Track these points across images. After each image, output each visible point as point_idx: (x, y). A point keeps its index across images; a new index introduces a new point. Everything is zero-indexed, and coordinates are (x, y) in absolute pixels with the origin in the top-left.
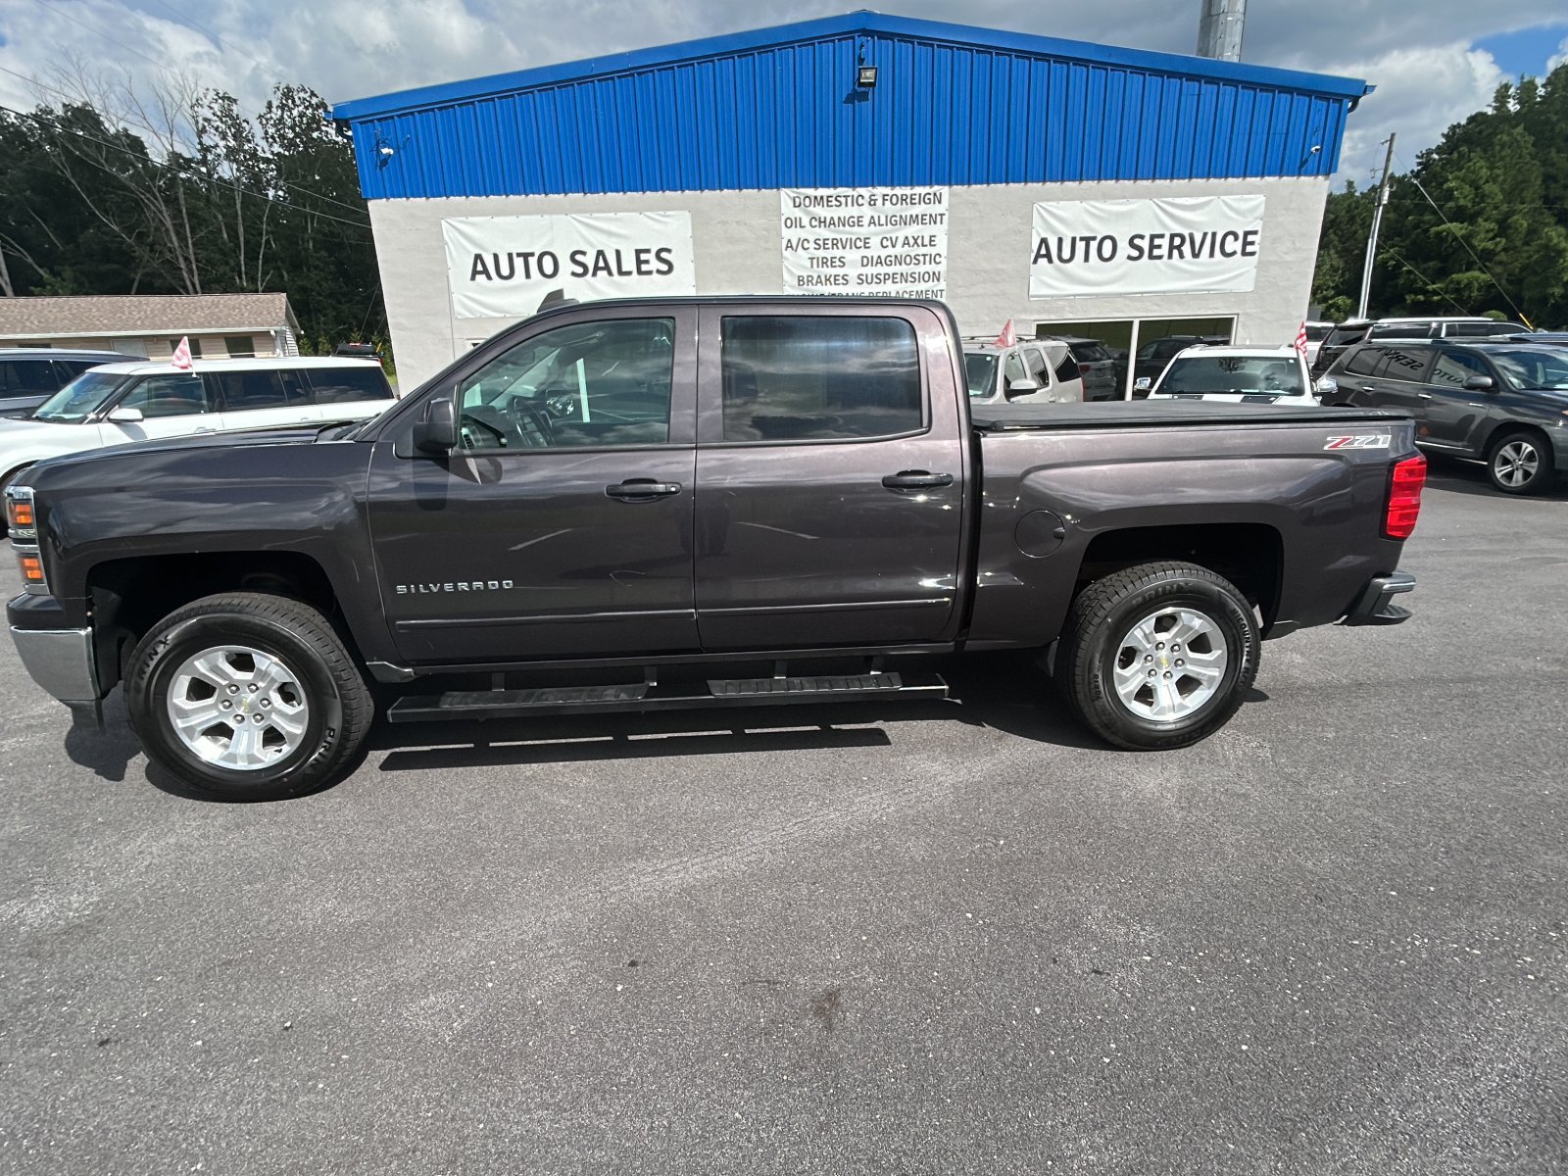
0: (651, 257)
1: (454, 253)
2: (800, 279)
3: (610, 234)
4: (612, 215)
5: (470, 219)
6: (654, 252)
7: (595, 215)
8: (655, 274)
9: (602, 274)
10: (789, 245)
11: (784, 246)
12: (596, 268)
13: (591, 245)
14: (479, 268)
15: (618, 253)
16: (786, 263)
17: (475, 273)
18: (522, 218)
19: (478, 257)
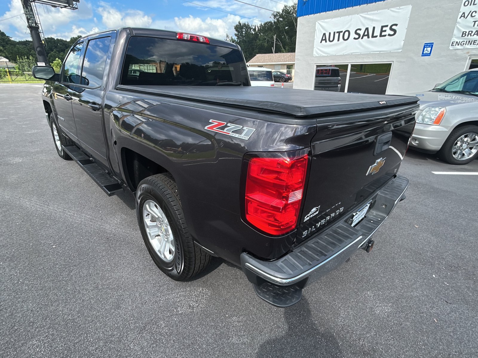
0: (387, 29)
1: (318, 33)
2: (464, 34)
3: (372, 20)
4: (376, 12)
5: (326, 20)
6: (389, 26)
7: (369, 13)
8: (387, 36)
9: (365, 38)
10: (463, 15)
11: (459, 16)
12: (364, 35)
13: (363, 25)
14: (324, 39)
15: (374, 28)
16: (458, 25)
17: (322, 40)
18: (342, 18)
19: (324, 34)
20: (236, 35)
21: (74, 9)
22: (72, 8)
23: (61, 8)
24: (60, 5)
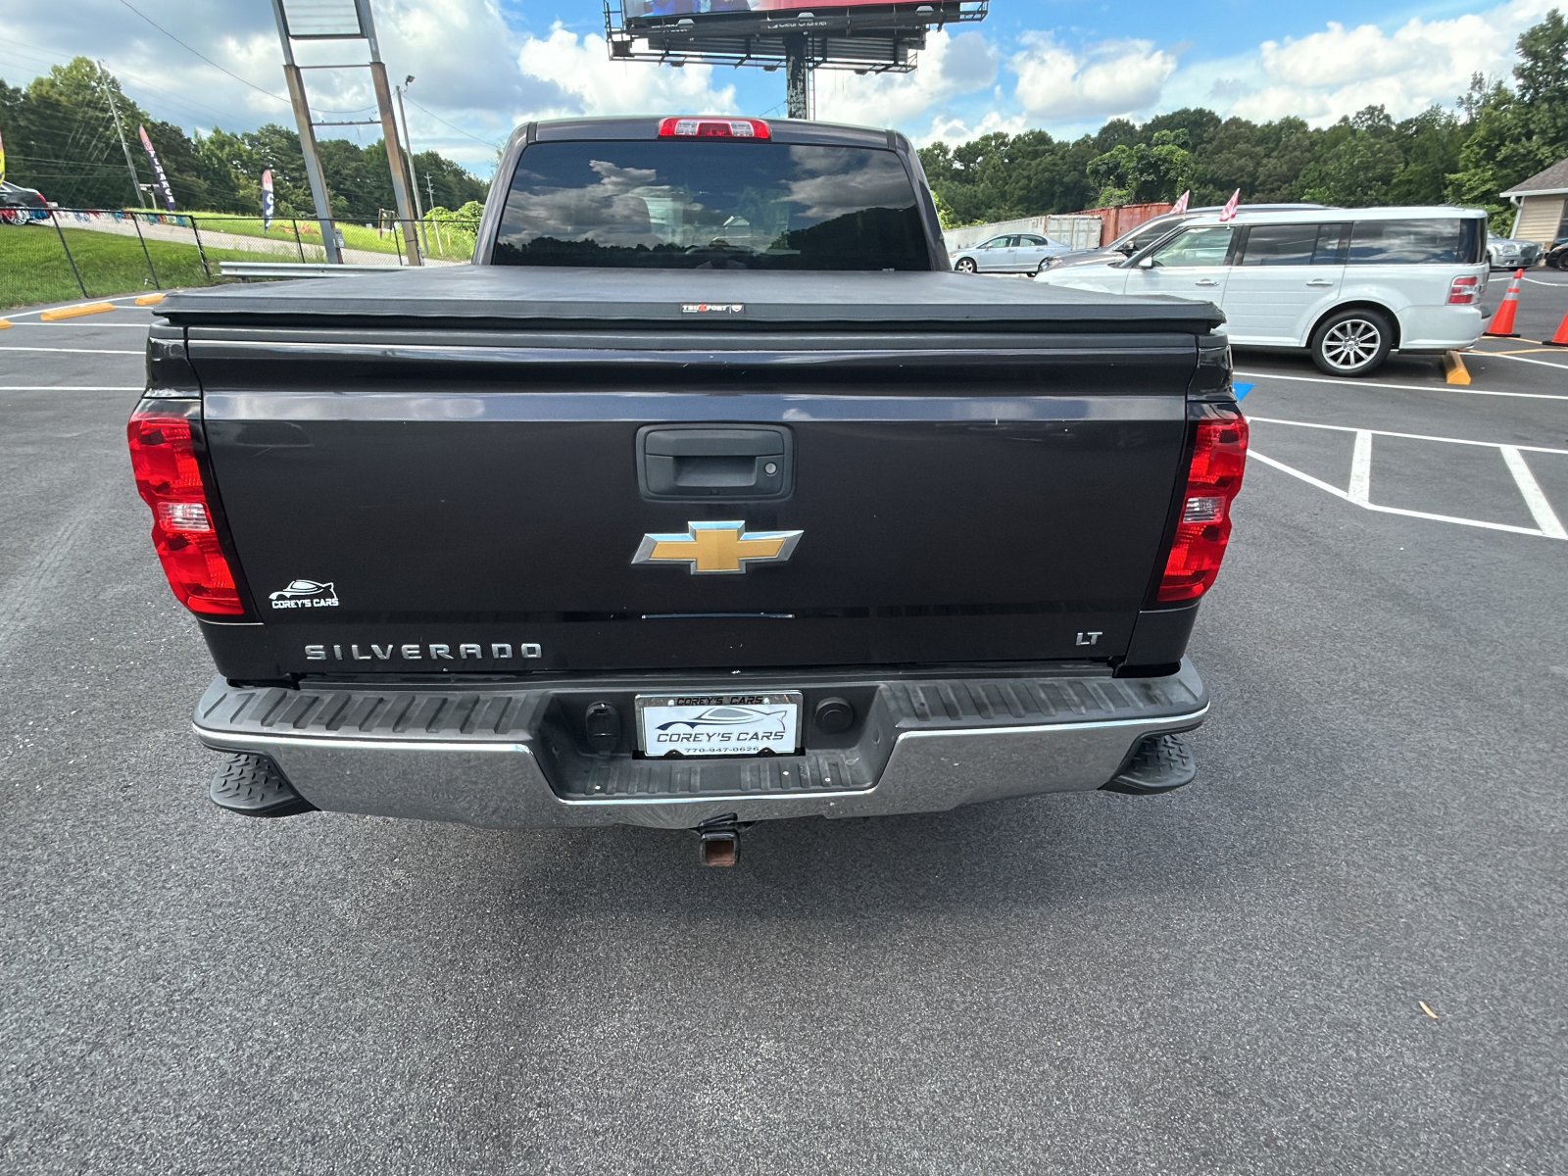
20: (1520, 72)
21: (906, 72)
22: (904, 69)
23: (878, 72)
24: (875, 65)
